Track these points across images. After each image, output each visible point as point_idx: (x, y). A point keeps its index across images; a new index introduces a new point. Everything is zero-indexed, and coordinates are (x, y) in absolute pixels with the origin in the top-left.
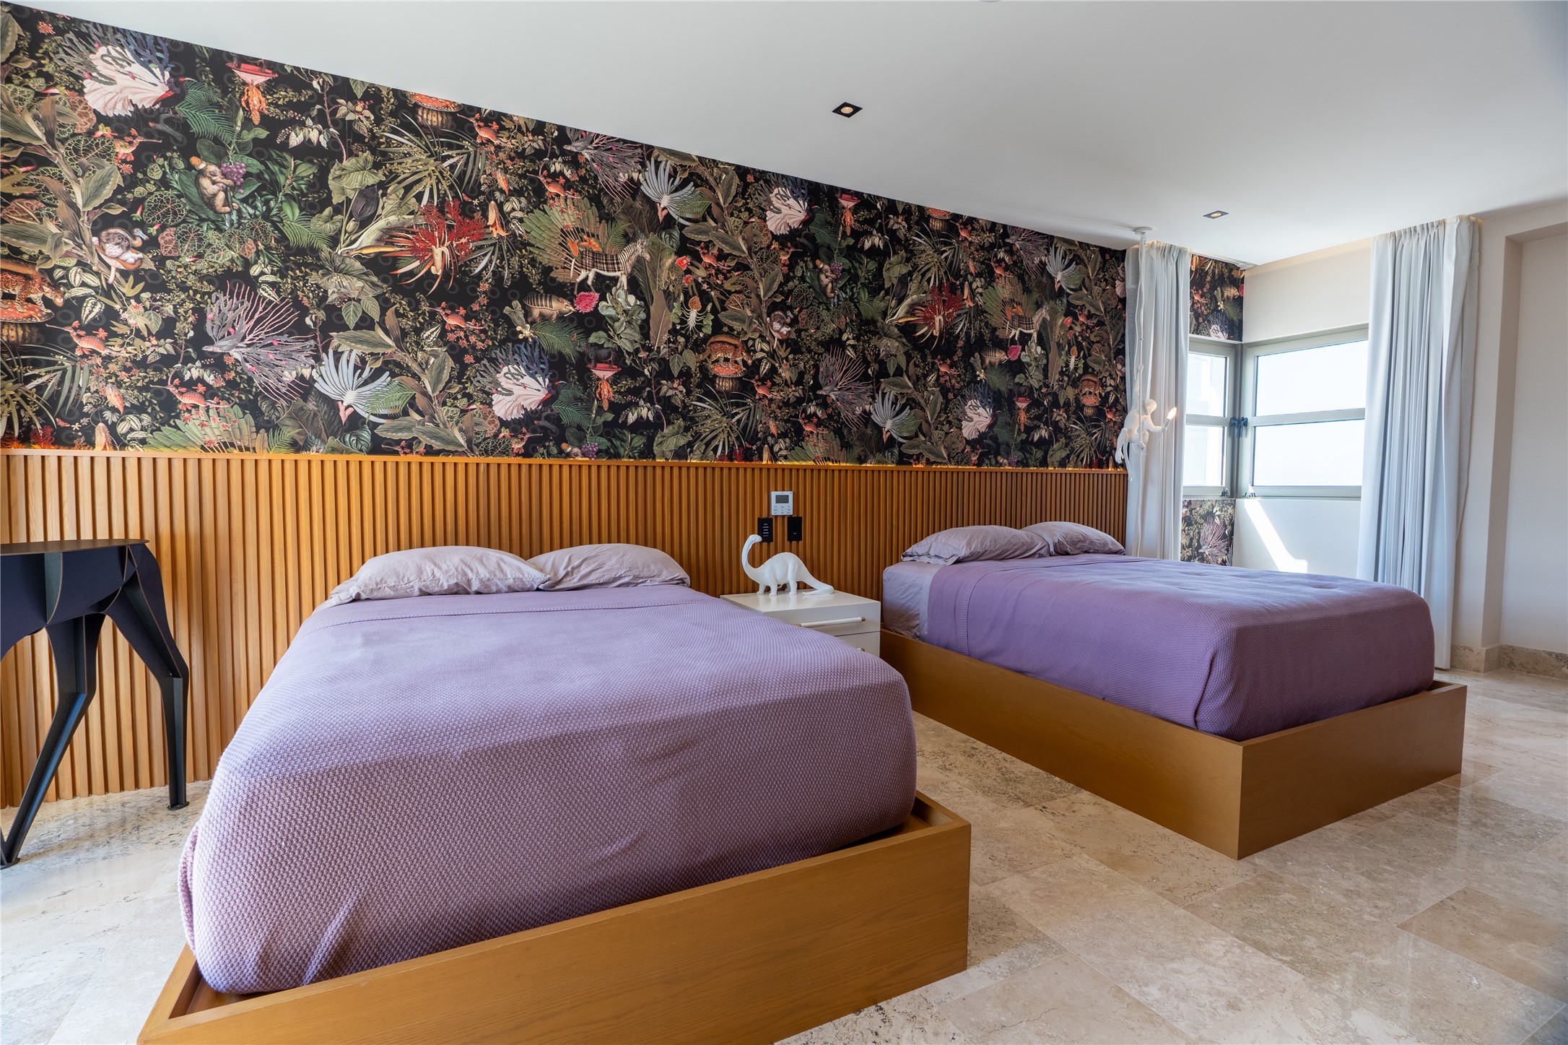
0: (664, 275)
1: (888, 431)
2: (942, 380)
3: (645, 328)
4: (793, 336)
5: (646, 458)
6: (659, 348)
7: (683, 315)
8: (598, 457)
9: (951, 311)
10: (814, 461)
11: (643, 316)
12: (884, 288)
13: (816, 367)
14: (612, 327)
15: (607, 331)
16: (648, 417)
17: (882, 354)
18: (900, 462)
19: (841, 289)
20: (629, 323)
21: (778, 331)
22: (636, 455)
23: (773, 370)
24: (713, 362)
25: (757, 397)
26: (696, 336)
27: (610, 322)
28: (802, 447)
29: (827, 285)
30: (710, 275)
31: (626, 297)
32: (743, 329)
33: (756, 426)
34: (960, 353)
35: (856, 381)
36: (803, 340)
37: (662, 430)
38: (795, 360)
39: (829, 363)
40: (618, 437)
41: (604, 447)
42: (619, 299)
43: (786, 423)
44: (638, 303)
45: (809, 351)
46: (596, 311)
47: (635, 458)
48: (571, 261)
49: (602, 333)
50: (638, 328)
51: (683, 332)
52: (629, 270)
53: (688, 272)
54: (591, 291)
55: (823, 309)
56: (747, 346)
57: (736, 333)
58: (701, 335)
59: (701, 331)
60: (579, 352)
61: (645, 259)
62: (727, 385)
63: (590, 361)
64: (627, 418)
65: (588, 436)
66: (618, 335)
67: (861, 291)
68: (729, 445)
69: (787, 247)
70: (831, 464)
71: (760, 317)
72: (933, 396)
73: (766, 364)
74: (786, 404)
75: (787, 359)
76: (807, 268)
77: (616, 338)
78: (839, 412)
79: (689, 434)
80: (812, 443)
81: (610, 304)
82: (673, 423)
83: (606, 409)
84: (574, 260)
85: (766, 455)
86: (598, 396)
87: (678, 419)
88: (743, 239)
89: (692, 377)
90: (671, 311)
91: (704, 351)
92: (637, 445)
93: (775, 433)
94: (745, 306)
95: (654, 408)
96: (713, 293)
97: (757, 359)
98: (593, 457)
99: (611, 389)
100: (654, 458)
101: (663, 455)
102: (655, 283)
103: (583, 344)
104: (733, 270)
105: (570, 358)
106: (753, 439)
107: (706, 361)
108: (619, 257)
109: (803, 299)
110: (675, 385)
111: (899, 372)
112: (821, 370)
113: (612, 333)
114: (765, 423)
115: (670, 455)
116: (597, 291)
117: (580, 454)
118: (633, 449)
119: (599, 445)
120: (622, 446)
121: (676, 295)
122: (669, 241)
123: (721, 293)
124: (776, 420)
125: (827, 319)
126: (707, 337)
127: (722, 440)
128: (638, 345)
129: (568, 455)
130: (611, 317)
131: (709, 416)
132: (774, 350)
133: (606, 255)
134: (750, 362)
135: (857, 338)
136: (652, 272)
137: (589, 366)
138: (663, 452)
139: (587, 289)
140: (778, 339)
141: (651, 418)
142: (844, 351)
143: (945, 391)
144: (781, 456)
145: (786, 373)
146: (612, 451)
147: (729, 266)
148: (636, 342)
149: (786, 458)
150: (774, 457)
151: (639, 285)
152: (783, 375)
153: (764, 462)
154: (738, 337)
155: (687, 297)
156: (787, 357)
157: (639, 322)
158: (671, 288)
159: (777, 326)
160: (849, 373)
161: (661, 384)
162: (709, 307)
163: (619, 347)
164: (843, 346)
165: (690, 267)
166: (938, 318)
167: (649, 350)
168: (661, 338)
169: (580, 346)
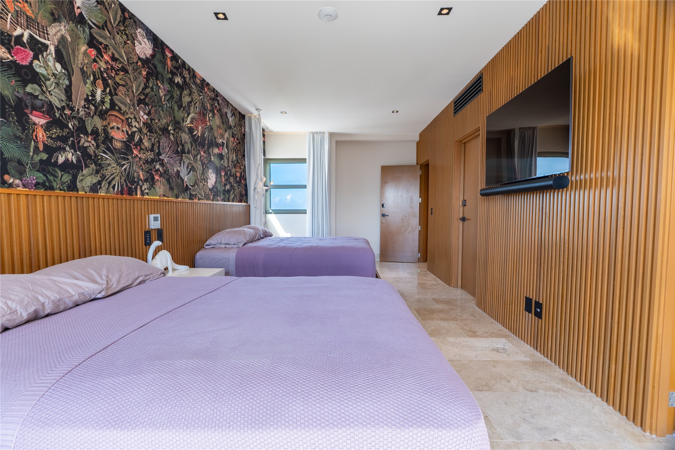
0: (81, 57)
1: (186, 182)
2: (202, 158)
3: (68, 91)
4: (149, 122)
5: (72, 191)
6: (78, 110)
7: (93, 90)
8: (36, 189)
9: (203, 125)
10: (159, 197)
11: (67, 82)
12: (182, 107)
13: (159, 142)
14: (45, 84)
15: (40, 86)
16: (72, 160)
17: (183, 141)
18: (190, 199)
19: (167, 101)
20: (57, 84)
21: (142, 117)
22: (65, 188)
23: (141, 140)
24: (111, 128)
25: (134, 156)
26: (101, 108)
27: (43, 79)
28: (154, 188)
29: (162, 97)
30: (108, 68)
31: (55, 64)
32: (126, 111)
33: (134, 173)
34: (206, 147)
35: (174, 153)
36: (153, 125)
37: (82, 171)
38: (150, 136)
39: (163, 140)
40: (51, 173)
41: (41, 181)
42: (49, 63)
43: (147, 173)
44: (63, 71)
45: (156, 133)
46: (30, 66)
47: (64, 190)
48: (7, 15)
49: (36, 86)
50: (64, 91)
51: (93, 102)
52: (56, 43)
53: (95, 61)
54: (26, 48)
55: (161, 110)
56: (128, 122)
57: (122, 112)
58: (104, 108)
59: (104, 105)
60: (17, 97)
61: (67, 40)
62: (119, 145)
63: (27, 107)
64: (57, 159)
65: (27, 170)
66: (49, 92)
67: (175, 104)
68: (121, 185)
69: (145, 67)
70: (166, 198)
71: (134, 105)
72: (199, 166)
73: (137, 135)
74: (147, 162)
75: (146, 134)
76: (154, 84)
77: (48, 94)
78: (168, 170)
79: (99, 175)
80: (158, 186)
81: (42, 64)
82: (89, 167)
83: (41, 149)
84: (10, 15)
85: (139, 192)
86: (34, 137)
87: (92, 164)
88: (125, 52)
89: (99, 136)
90: (85, 85)
91: (106, 119)
92: (65, 181)
93: (142, 179)
94: (127, 96)
95: (76, 154)
96: (109, 81)
97: (133, 132)
98: (32, 188)
99: (44, 134)
100: (77, 191)
101: (83, 190)
102: (75, 60)
103: (21, 91)
104: (120, 70)
105: (9, 100)
106: (133, 182)
107: (107, 126)
108: (48, 29)
109: (153, 101)
110: (89, 140)
111: (189, 152)
112: (161, 144)
113: (44, 89)
114: (138, 172)
115: (87, 189)
116: (32, 50)
117: (21, 185)
118: (63, 183)
119: (36, 179)
120: (55, 181)
121: (88, 75)
122: (84, 36)
123: (114, 83)
124: (143, 171)
125: (163, 116)
126: (107, 111)
127: (117, 181)
128: (64, 104)
129: (10, 186)
130: (43, 76)
131: (110, 164)
132: (141, 128)
133: (38, 23)
134: (130, 132)
135: (174, 130)
136: (73, 51)
137: (26, 111)
138: (83, 187)
139: (23, 44)
140: (143, 122)
141: (74, 161)
142: (169, 136)
143: (203, 164)
144: (145, 193)
145: (146, 144)
146: (47, 184)
147: (118, 67)
148: (62, 101)
149: (148, 194)
150: (143, 194)
151: (64, 58)
152: (145, 144)
153: (138, 196)
154: (123, 114)
155: (95, 79)
156: (147, 133)
157: (64, 86)
158: (85, 68)
159: (142, 113)
160: (172, 148)
161: (80, 137)
162: (108, 90)
163: (50, 101)
164: (168, 132)
165: (96, 58)
166: (200, 128)
167: (72, 109)
168: (79, 103)
169: (18, 92)
